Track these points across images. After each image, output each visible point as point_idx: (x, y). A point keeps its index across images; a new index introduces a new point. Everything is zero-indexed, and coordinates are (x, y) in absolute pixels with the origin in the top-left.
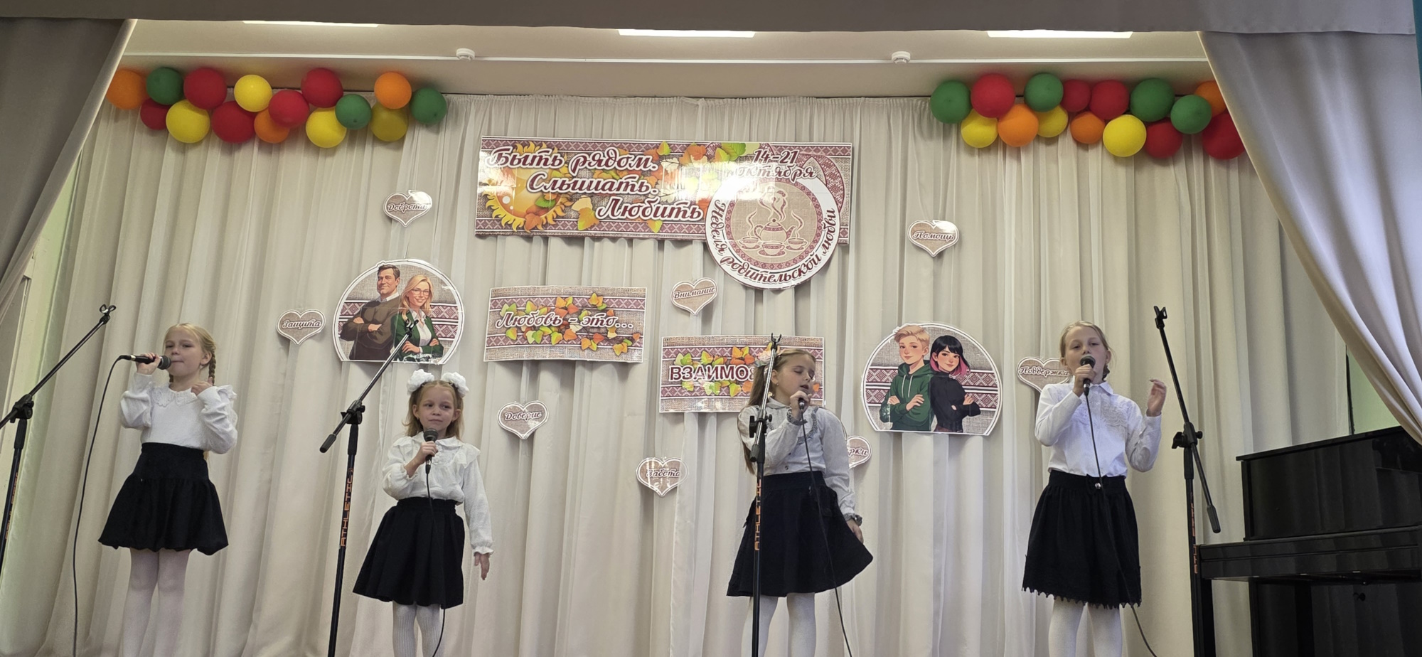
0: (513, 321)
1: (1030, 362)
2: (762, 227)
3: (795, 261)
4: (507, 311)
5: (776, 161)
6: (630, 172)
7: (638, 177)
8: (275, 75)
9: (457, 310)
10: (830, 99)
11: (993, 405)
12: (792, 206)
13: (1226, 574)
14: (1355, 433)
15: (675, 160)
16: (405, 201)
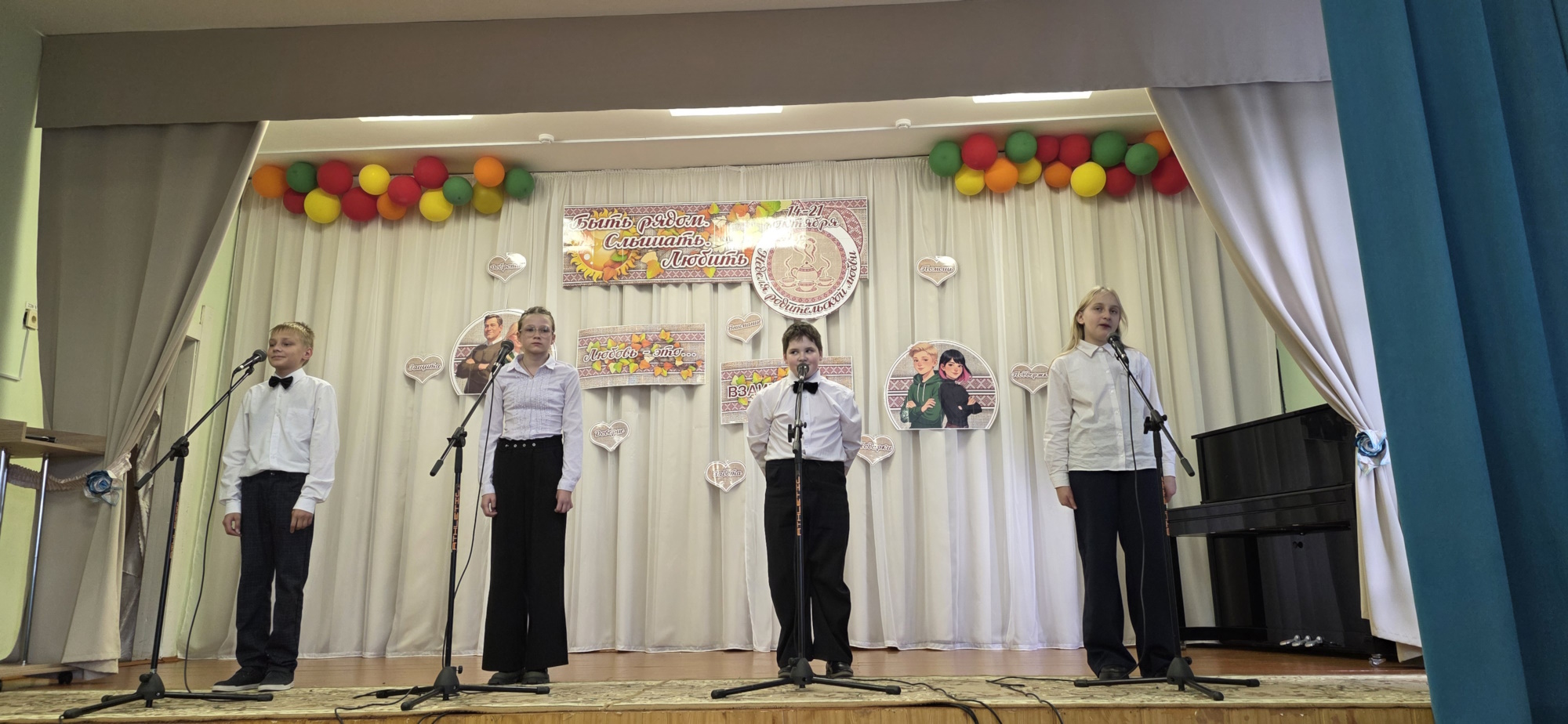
0: (597, 356)
1: (1020, 367)
2: (797, 269)
3: (825, 295)
4: (592, 348)
5: (806, 214)
6: (687, 229)
7: (693, 232)
8: (391, 163)
10: (848, 162)
11: (992, 404)
12: (820, 250)
13: (1187, 532)
14: (1287, 412)
15: (723, 217)
16: (504, 261)
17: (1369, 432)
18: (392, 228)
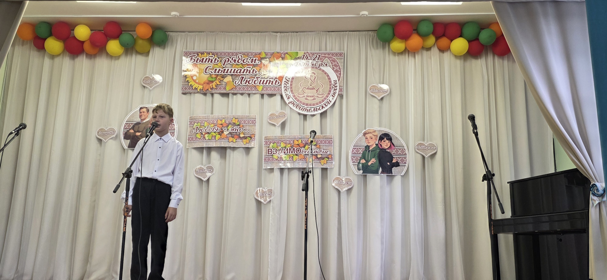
0: (199, 130)
1: (420, 143)
2: (306, 88)
3: (320, 102)
4: (196, 126)
5: (311, 60)
6: (248, 65)
7: (252, 67)
8: (92, 25)
9: (174, 126)
10: (334, 32)
11: (405, 162)
12: (318, 79)
13: (503, 231)
14: (557, 171)
15: (268, 59)
16: (150, 79)
17: (597, 184)
18: (91, 59)
